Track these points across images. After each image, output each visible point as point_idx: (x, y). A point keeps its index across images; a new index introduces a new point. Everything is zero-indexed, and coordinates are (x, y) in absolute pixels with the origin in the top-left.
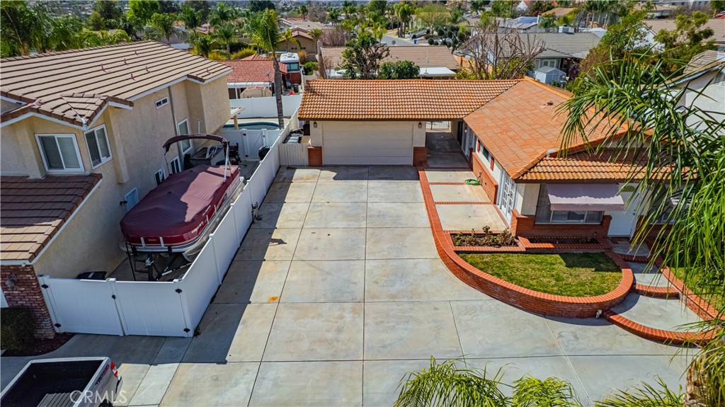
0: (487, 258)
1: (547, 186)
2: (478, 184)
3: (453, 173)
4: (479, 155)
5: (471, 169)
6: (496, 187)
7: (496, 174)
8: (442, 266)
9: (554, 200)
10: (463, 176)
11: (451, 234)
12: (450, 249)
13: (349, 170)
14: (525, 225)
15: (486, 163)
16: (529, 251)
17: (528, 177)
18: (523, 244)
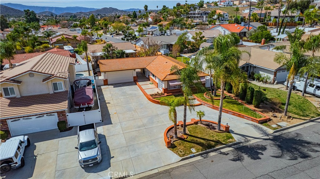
0: (159, 98)
1: (168, 81)
2: (152, 84)
3: (145, 82)
4: (151, 77)
5: (150, 80)
6: (158, 83)
7: (157, 81)
8: (150, 102)
9: (171, 84)
10: (148, 82)
11: (150, 95)
12: (151, 98)
13: (116, 85)
14: (166, 91)
15: (154, 78)
16: (167, 96)
17: (165, 80)
18: (166, 94)
